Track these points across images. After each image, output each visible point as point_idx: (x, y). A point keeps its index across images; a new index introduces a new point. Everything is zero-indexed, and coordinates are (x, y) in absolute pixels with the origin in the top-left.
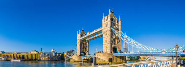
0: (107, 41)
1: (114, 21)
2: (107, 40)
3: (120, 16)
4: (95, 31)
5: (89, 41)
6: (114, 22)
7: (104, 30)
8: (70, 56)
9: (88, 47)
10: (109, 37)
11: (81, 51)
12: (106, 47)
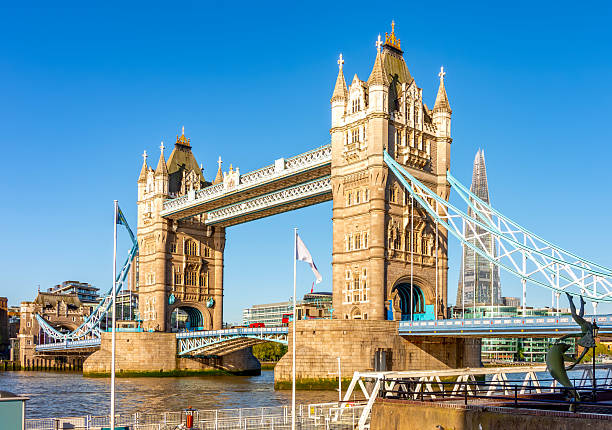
0: (358, 244)
1: (402, 109)
2: (358, 237)
3: (442, 73)
4: (279, 170)
5: (223, 231)
6: (407, 116)
7: (341, 172)
8: (66, 329)
9: (217, 269)
10: (375, 215)
11: (167, 298)
12: (357, 280)
